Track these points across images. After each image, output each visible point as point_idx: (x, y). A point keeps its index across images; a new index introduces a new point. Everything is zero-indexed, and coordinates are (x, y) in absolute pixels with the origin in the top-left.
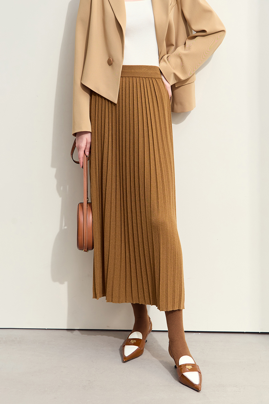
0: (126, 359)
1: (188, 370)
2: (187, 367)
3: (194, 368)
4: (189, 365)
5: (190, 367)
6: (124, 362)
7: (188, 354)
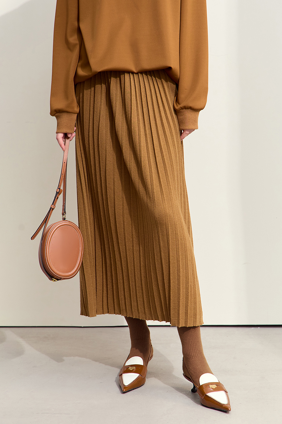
0: (127, 389)
1: (212, 389)
2: (211, 386)
3: (219, 387)
4: (212, 384)
5: (214, 386)
6: (124, 393)
7: (208, 371)
